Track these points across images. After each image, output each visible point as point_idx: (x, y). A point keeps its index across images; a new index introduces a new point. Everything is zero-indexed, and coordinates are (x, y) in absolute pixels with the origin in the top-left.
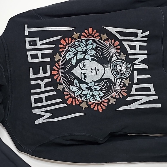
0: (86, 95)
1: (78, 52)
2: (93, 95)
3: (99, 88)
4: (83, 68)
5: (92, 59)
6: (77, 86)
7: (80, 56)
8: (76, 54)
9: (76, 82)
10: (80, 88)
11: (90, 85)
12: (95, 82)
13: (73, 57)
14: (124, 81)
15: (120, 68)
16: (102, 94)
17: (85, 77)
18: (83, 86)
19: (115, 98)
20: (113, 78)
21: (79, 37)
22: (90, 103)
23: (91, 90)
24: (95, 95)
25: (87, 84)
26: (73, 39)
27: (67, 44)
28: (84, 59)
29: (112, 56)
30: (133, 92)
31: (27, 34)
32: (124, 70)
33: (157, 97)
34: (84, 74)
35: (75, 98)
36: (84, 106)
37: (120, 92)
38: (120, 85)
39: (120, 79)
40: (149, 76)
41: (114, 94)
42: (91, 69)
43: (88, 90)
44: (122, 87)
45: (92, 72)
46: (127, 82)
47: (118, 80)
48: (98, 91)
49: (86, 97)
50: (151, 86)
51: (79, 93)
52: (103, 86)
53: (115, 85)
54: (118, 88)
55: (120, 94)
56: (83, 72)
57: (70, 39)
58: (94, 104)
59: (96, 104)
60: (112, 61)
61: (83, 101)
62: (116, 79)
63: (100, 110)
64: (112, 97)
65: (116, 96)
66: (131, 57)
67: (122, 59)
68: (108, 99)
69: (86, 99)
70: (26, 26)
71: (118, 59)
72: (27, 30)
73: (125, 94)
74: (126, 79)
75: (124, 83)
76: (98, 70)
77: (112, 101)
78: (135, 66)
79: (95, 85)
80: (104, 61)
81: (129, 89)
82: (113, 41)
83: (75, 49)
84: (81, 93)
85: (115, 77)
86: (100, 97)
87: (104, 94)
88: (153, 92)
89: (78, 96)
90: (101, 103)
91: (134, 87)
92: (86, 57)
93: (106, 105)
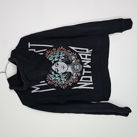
0: (58, 80)
1: (55, 57)
2: (61, 80)
3: (64, 77)
4: (57, 66)
5: (62, 61)
6: (53, 75)
7: (56, 59)
8: (54, 58)
9: (53, 73)
10: (55, 76)
11: (60, 75)
12: (63, 73)
13: (53, 60)
14: (77, 73)
15: (76, 67)
16: (65, 80)
17: (58, 70)
18: (57, 75)
19: (72, 82)
20: (72, 72)
21: (56, 50)
22: (59, 84)
23: (60, 78)
24: (62, 80)
25: (59, 74)
26: (53, 51)
27: (50, 53)
28: (58, 61)
29: (73, 60)
30: (81, 80)
31: (29, 47)
32: (78, 68)
33: (92, 84)
34: (57, 69)
35: (52, 81)
36: (56, 85)
37: (75, 80)
38: (75, 76)
39: (75, 72)
40: (91, 72)
41: (71, 80)
42: (61, 66)
43: (59, 77)
44: (76, 77)
45: (61, 68)
46: (79, 74)
47: (75, 73)
48: (63, 78)
49: (57, 81)
50: (91, 77)
51: (54, 78)
52: (67, 76)
53: (73, 76)
54: (74, 77)
55: (74, 81)
56: (57, 68)
57: (51, 51)
58: (61, 85)
59: (62, 85)
60: (73, 62)
61: (56, 83)
62: (73, 72)
63: (64, 88)
64: (70, 82)
65: (72, 81)
66: (82, 61)
67: (78, 62)
68: (68, 83)
69: (57, 82)
70: (29, 43)
71: (76, 62)
72: (29, 45)
73: (77, 81)
74: (79, 73)
75: (77, 75)
76: (65, 67)
77: (70, 84)
78: (84, 66)
79: (62, 75)
80: (68, 62)
81: (79, 78)
82: (74, 53)
83: (54, 56)
84: (55, 79)
85: (73, 71)
86: (64, 81)
87: (67, 80)
88: (91, 81)
89: (53, 80)
90: (64, 84)
91: (82, 77)
92: (59, 60)
93: (67, 86)
